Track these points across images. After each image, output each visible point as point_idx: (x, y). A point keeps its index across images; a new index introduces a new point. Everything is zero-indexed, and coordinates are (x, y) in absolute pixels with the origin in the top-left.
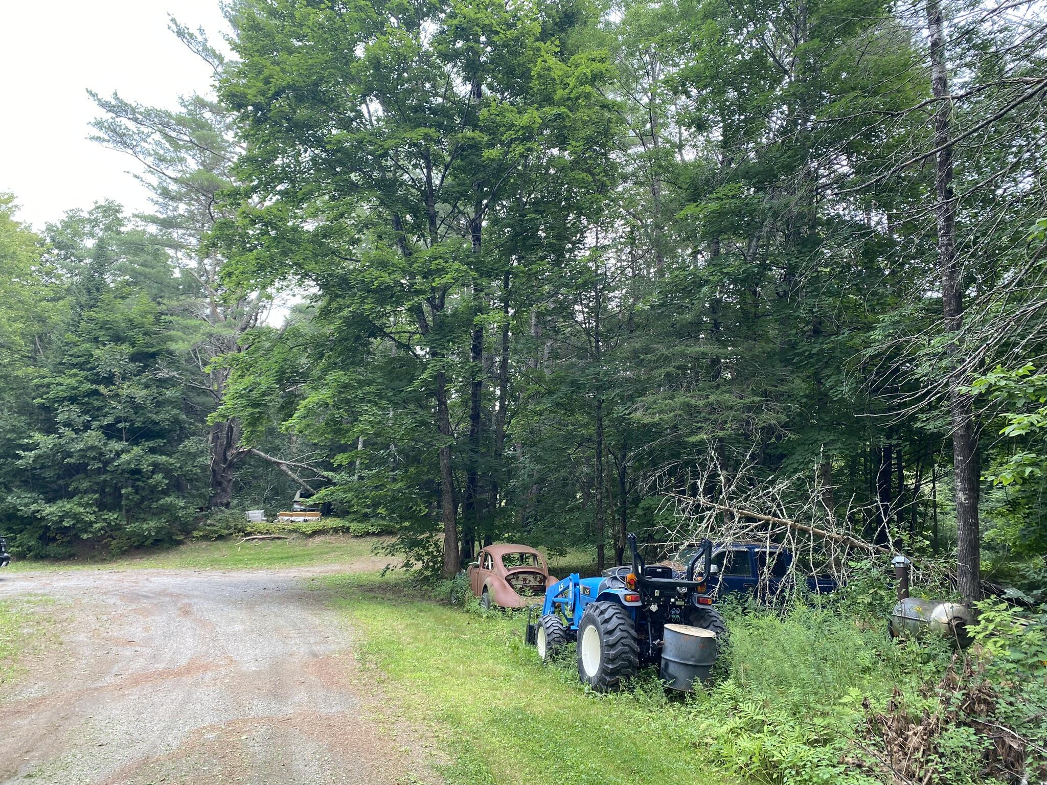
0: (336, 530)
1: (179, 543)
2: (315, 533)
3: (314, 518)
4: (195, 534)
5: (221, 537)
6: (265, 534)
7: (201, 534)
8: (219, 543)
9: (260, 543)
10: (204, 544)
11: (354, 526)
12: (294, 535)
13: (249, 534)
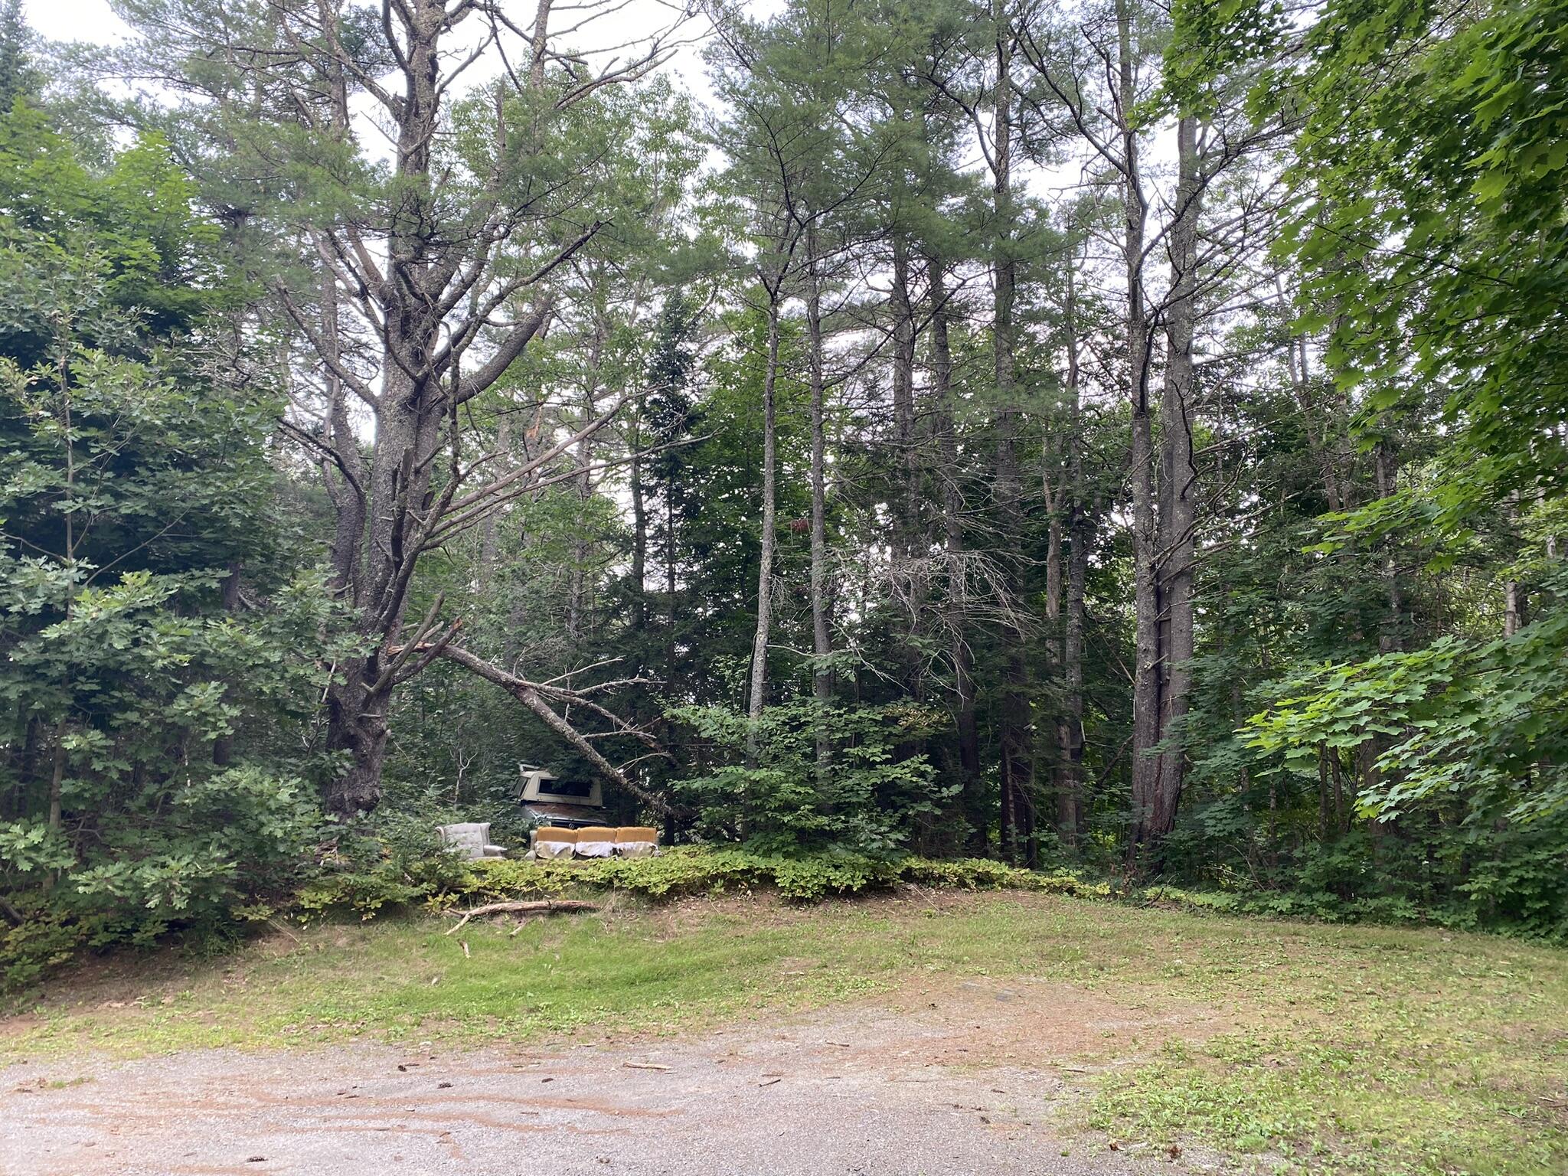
0: (732, 883)
1: (255, 932)
2: (677, 891)
3: (641, 846)
4: (306, 898)
5: (391, 911)
6: (525, 896)
7: (326, 898)
8: (388, 931)
9: (518, 927)
10: (342, 936)
11: (785, 870)
12: (613, 899)
13: (477, 897)
